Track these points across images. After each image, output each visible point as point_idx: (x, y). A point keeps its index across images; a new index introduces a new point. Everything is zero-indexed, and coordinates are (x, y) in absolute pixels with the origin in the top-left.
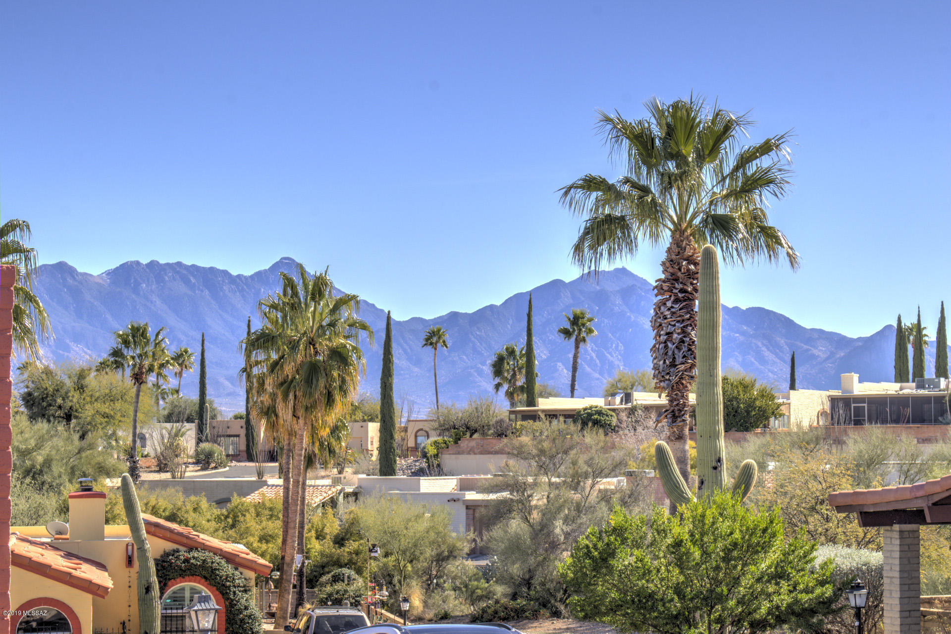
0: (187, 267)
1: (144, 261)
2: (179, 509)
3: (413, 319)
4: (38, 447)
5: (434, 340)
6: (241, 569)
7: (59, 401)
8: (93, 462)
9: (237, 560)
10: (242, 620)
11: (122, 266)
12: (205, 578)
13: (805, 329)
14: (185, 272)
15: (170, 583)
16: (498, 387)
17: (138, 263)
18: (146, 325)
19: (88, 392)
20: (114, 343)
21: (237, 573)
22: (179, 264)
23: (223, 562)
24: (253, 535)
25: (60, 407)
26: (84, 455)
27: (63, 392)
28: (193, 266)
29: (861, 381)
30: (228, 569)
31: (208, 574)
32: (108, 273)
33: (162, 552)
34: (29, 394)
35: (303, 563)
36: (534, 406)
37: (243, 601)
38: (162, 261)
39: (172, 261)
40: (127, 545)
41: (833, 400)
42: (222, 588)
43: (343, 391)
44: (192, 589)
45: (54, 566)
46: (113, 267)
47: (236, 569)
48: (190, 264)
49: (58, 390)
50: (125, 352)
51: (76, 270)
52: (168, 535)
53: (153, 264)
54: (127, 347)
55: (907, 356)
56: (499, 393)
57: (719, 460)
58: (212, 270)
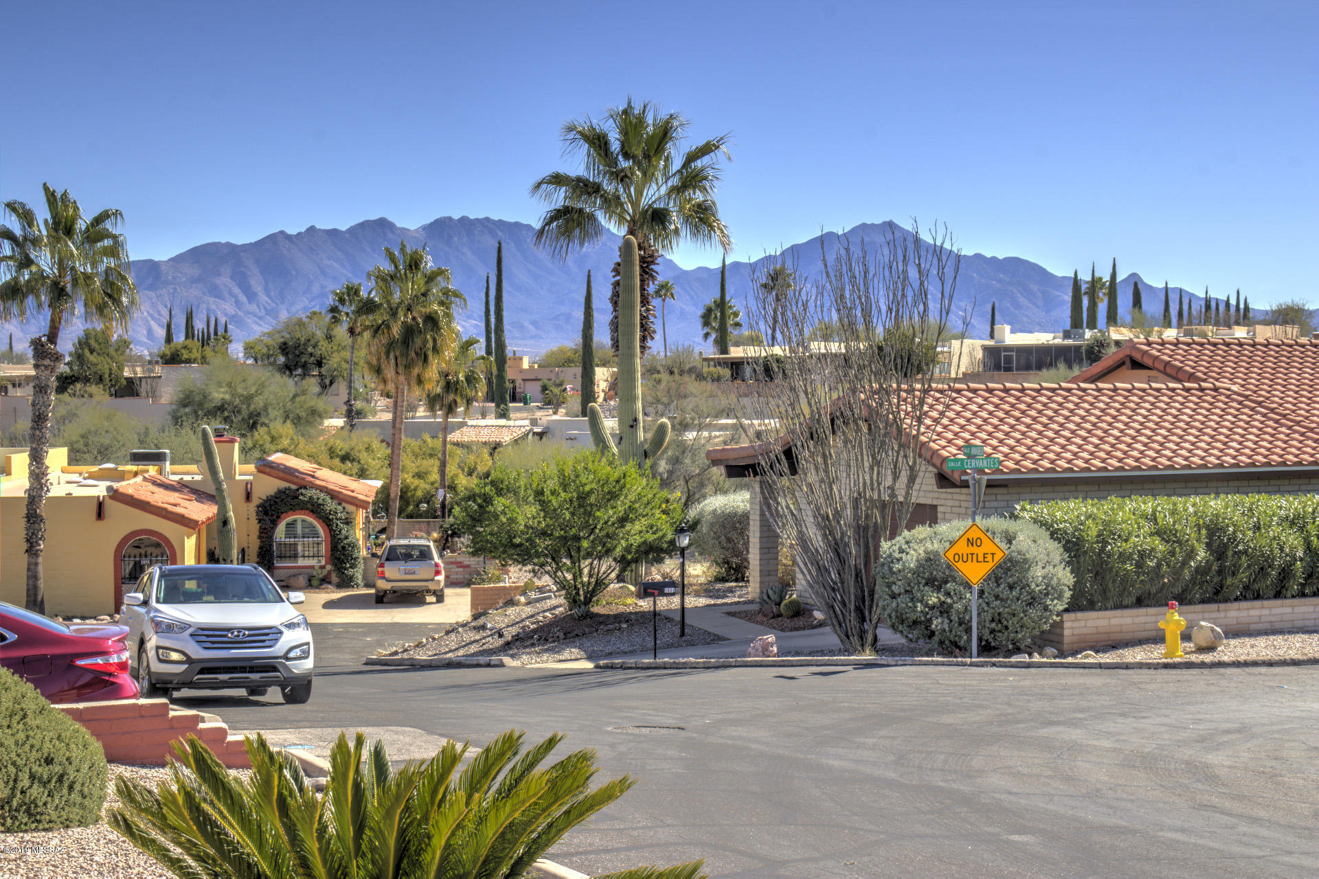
0: (494, 222)
1: (456, 217)
2: (352, 449)
3: (699, 268)
4: (258, 393)
5: (663, 292)
6: (344, 504)
7: (310, 349)
8: (305, 406)
9: (341, 496)
10: (343, 548)
11: (436, 221)
12: (312, 511)
13: (1056, 276)
14: (492, 226)
15: (283, 516)
16: (706, 335)
17: (450, 218)
18: (360, 284)
19: (336, 341)
20: (331, 300)
21: (340, 508)
22: (487, 219)
23: (328, 499)
24: (407, 473)
25: (311, 355)
26: (298, 399)
27: (312, 342)
28: (500, 221)
29: (1012, 332)
30: (330, 505)
31: (315, 509)
32: (424, 228)
33: (276, 490)
34: (285, 344)
35: (445, 497)
36: (727, 353)
37: (344, 532)
38: (472, 217)
39: (481, 216)
40: (247, 484)
41: (986, 349)
42: (327, 520)
43: (436, 350)
44: (303, 521)
45: (153, 503)
46: (428, 222)
47: (340, 504)
48: (496, 219)
49: (309, 340)
50: (341, 308)
51: (394, 225)
52: (281, 475)
53: (464, 220)
54: (343, 305)
55: (1081, 307)
56: (708, 341)
57: (635, 420)
58: (517, 224)
